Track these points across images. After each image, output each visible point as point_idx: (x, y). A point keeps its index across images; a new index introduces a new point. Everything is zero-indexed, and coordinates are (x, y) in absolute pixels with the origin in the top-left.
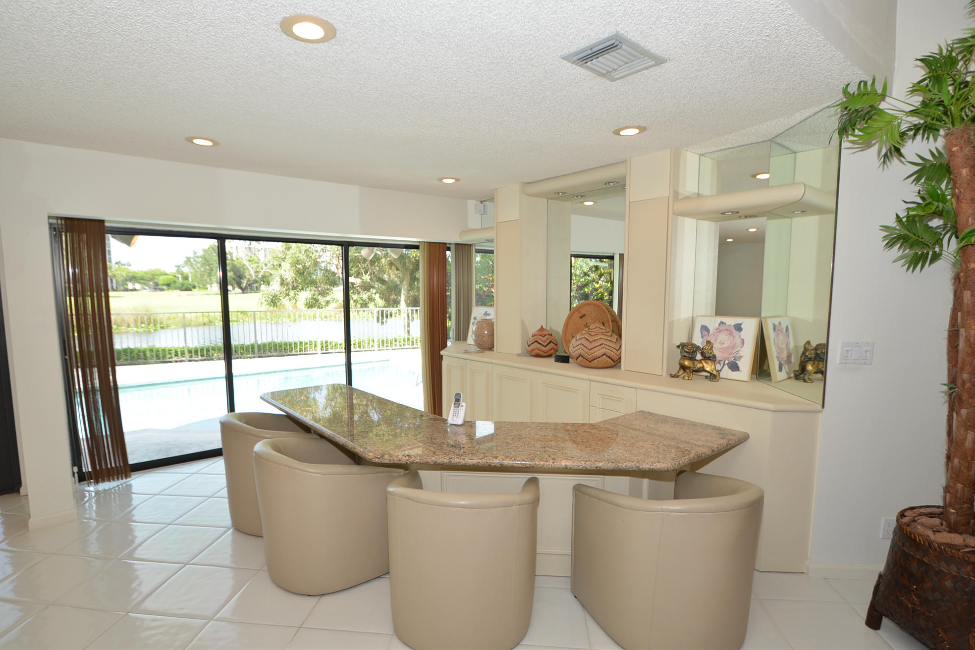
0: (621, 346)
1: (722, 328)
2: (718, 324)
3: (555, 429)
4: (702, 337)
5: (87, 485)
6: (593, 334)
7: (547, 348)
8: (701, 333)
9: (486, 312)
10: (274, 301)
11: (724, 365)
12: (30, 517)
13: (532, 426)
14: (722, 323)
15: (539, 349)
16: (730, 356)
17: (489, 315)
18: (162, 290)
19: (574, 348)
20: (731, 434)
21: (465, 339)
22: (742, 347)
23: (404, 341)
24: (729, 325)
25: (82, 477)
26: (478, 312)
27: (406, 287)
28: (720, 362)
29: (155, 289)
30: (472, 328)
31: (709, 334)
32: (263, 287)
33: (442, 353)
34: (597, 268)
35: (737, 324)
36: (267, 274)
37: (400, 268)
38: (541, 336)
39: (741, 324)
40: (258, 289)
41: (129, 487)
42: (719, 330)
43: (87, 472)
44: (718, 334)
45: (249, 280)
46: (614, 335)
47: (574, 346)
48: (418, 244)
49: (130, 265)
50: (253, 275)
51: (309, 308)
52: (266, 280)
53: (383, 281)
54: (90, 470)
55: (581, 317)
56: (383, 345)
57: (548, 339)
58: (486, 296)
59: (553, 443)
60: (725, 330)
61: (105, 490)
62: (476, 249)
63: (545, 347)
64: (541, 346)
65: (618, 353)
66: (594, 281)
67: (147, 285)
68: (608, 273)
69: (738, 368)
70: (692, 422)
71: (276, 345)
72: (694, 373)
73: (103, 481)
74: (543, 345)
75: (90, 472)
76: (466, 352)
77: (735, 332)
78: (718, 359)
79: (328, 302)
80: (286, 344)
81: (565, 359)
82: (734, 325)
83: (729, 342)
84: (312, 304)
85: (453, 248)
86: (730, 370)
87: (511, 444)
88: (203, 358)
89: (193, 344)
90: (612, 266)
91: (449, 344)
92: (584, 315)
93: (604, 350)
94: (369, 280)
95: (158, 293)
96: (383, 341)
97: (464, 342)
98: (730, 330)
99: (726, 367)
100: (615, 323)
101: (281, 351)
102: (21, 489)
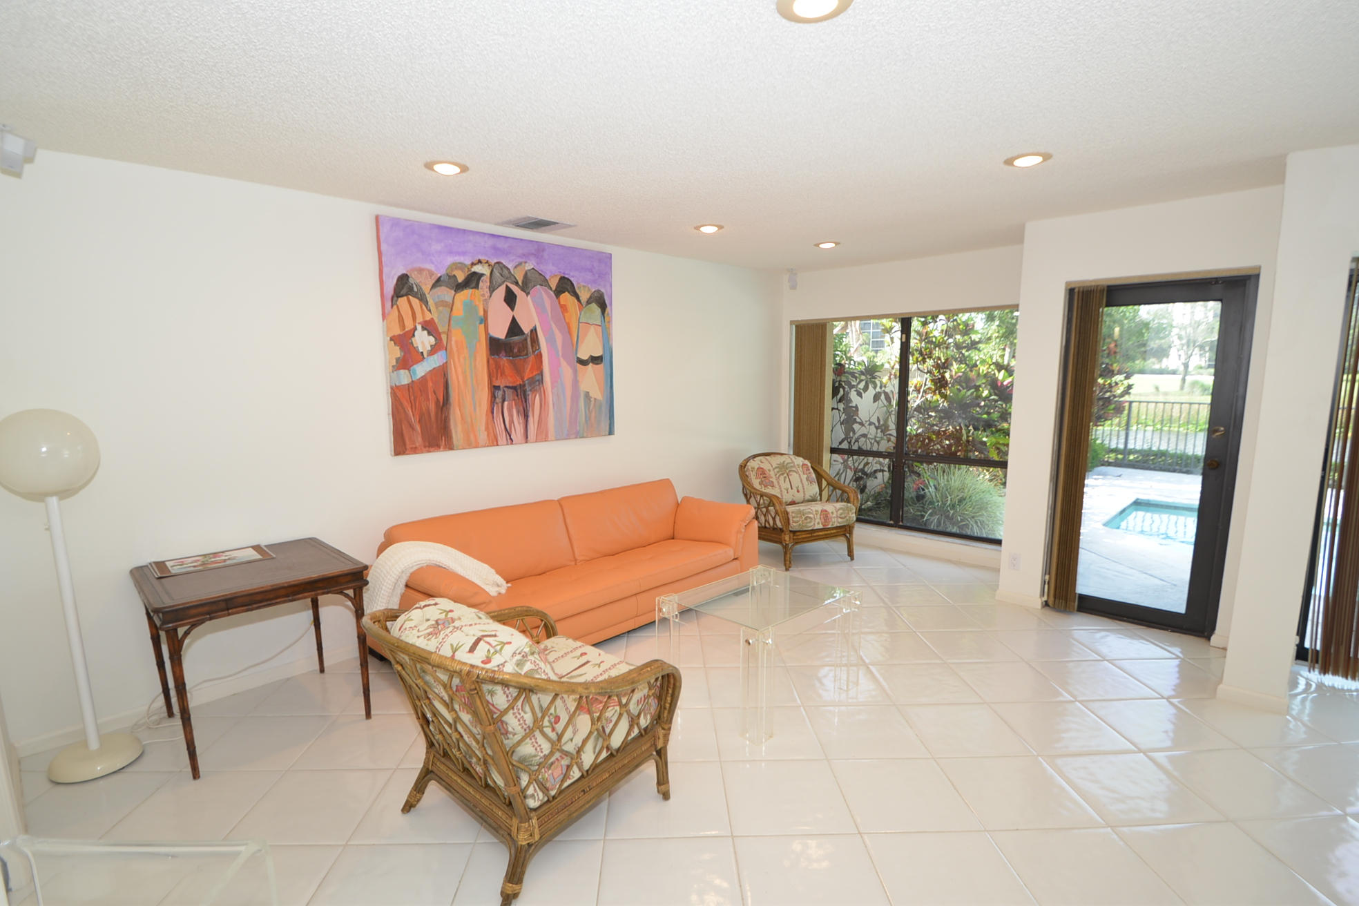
5: (1307, 669)
12: (1220, 681)
25: (1302, 654)
43: (1312, 650)
54: (1318, 647)
61: (1333, 687)
73: (1335, 673)
75: (1317, 651)
102: (1213, 638)
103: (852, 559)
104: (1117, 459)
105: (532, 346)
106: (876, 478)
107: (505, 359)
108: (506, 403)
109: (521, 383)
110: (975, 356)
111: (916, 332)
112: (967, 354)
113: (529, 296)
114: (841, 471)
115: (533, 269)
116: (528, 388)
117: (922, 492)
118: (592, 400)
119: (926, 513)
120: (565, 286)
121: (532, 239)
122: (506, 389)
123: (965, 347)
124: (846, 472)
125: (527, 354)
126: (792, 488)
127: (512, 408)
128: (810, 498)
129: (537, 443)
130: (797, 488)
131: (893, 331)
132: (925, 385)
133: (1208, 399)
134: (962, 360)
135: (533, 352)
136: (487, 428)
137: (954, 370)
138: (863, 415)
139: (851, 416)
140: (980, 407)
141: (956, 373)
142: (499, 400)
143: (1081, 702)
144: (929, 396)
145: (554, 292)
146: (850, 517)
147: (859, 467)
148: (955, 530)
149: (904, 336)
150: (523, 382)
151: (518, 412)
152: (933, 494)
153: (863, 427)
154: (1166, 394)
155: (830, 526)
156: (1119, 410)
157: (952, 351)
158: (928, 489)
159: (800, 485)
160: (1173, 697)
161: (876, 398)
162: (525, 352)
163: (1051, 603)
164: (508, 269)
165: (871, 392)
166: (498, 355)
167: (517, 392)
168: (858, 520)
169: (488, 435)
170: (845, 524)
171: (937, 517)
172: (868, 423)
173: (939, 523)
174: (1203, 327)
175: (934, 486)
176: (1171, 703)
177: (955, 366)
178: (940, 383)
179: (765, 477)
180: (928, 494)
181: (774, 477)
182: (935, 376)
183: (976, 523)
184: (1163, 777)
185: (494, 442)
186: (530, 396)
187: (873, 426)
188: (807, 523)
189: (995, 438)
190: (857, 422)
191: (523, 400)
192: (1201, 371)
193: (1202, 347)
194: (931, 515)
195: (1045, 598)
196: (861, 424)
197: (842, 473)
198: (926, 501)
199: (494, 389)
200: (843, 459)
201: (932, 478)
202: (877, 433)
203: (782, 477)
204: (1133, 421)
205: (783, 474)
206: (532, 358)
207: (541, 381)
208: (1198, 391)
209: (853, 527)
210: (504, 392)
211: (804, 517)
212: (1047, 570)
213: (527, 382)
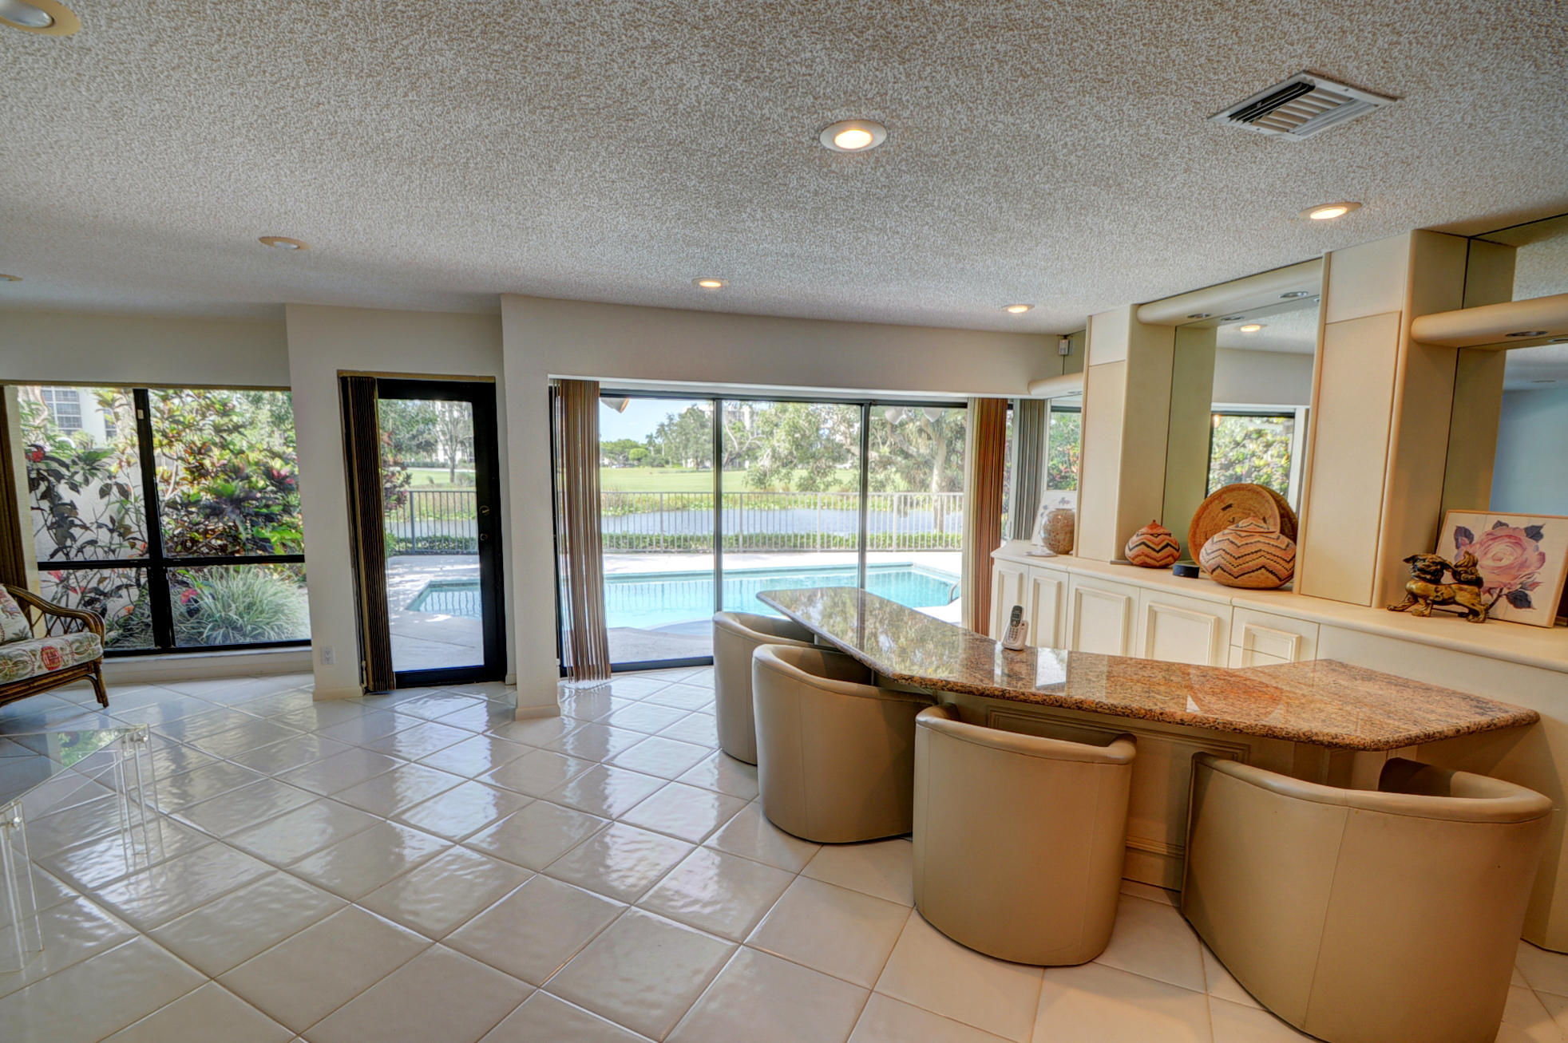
0: (1294, 557)
1: (1499, 532)
2: (1491, 526)
3: (1168, 670)
4: (1458, 547)
5: (568, 680)
6: (1244, 534)
7: (1160, 554)
8: (1457, 540)
9: (1063, 499)
10: (761, 480)
11: (1499, 596)
13: (1129, 662)
14: (1500, 524)
15: (1147, 556)
16: (1512, 582)
17: (1068, 502)
18: (632, 466)
19: (1208, 554)
20: (1500, 709)
21: (1028, 537)
22: (1539, 568)
23: (935, 539)
24: (1515, 529)
25: (563, 671)
26: (1051, 500)
27: (940, 463)
28: (1492, 591)
30: (1042, 521)
31: (1471, 542)
32: (747, 464)
33: (993, 554)
34: (1260, 433)
35: (1533, 526)
36: (753, 446)
37: (933, 437)
38: (1152, 535)
39: (1541, 527)
40: (741, 466)
41: (610, 688)
42: (1492, 537)
43: (568, 666)
44: (1490, 542)
45: (731, 453)
46: (1282, 537)
47: (1209, 551)
48: (965, 401)
50: (737, 447)
51: (803, 490)
52: (752, 453)
53: (907, 456)
54: (572, 665)
55: (1224, 509)
56: (904, 545)
57: (1163, 541)
58: (1062, 478)
59: (1162, 688)
60: (1506, 536)
61: (584, 689)
62: (1052, 407)
63: (1158, 552)
64: (1151, 550)
65: (1288, 566)
66: (1253, 455)
67: (616, 460)
68: (1282, 442)
69: (1530, 602)
70: (1423, 684)
71: (765, 537)
72: (1435, 606)
73: (584, 678)
74: (1154, 550)
76: (1030, 555)
77: (1529, 543)
78: (1486, 585)
79: (828, 485)
80: (777, 537)
81: (1192, 573)
82: (1526, 529)
83: (1512, 558)
84: (807, 486)
85: (1017, 406)
86: (1511, 606)
87: (1094, 682)
88: (681, 550)
89: (671, 532)
90: (1290, 430)
91: (1003, 543)
92: (1230, 506)
93: (1262, 561)
94: (887, 454)
95: (628, 470)
96: (905, 538)
97: (1027, 542)
98: (1516, 538)
99: (1503, 600)
100: (1286, 519)
101: (770, 546)
102: (507, 677)
103: (106, 705)
104: (407, 547)
106: (121, 596)
110: (238, 441)
111: (155, 408)
112: (229, 438)
114: (59, 595)
117: (196, 605)
119: (205, 628)
123: (225, 431)
124: (68, 596)
128: (14, 636)
131: (117, 404)
132: (177, 474)
133: (474, 489)
134: (224, 446)
137: (215, 457)
138: (85, 514)
139: (63, 519)
140: (257, 499)
141: (219, 460)
143: (415, 762)
144: (185, 488)
146: (93, 650)
147: (90, 586)
148: (248, 640)
149: (141, 412)
152: (213, 606)
153: (89, 532)
154: (440, 485)
155: (61, 668)
156: (400, 501)
157: (208, 433)
158: (202, 599)
160: (486, 731)
161: (104, 492)
163: (371, 688)
165: (96, 484)
168: (107, 655)
170: (86, 660)
171: (222, 631)
172: (95, 525)
173: (225, 636)
174: (461, 425)
175: (211, 594)
176: (486, 736)
177: (216, 452)
178: (198, 472)
180: (205, 606)
182: (189, 463)
183: (273, 629)
184: (489, 790)
187: (104, 530)
188: (18, 670)
189: (279, 533)
190: (77, 526)
192: (466, 465)
193: (462, 443)
194: (212, 629)
195: (365, 685)
196: (84, 527)
197: (61, 597)
198: (203, 615)
200: (59, 578)
201: (206, 585)
202: (112, 538)
204: (416, 513)
208: (465, 483)
209: (100, 663)
211: (13, 662)
212: (363, 657)
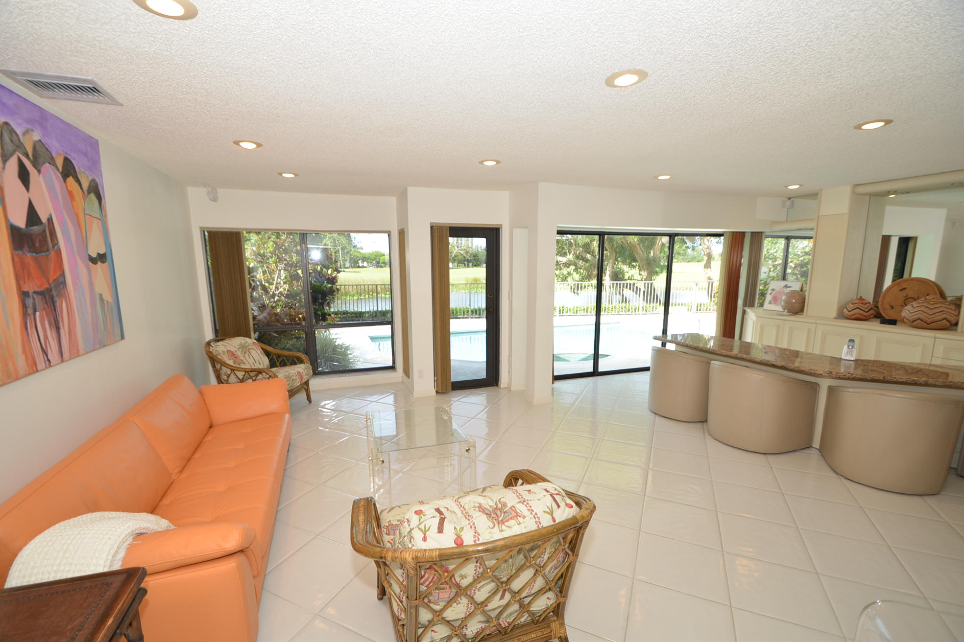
0: (959, 314)
6: (932, 303)
7: (868, 313)
9: (784, 285)
15: (859, 314)
17: (791, 287)
26: (777, 285)
29: (378, 267)
38: (862, 304)
47: (908, 312)
48: (723, 233)
49: (362, 249)
55: (901, 290)
57: (869, 307)
62: (773, 236)
64: (862, 312)
65: (957, 318)
74: (864, 311)
81: (892, 322)
85: (749, 235)
92: (905, 289)
93: (944, 316)
95: (380, 269)
103: (310, 402)
105: (52, 240)
107: (29, 255)
108: (38, 314)
109: (48, 286)
113: (41, 175)
115: (40, 141)
116: (54, 293)
118: (105, 302)
120: (68, 171)
121: (36, 103)
122: (35, 296)
125: (48, 250)
126: (256, 362)
127: (44, 320)
129: (72, 360)
130: (259, 361)
135: (53, 247)
136: (24, 351)
142: (30, 311)
145: (61, 173)
150: (50, 285)
151: (50, 324)
155: (302, 383)
159: (260, 359)
162: (46, 247)
163: (439, 391)
164: (17, 135)
166: (22, 250)
167: (45, 298)
169: (27, 360)
179: (235, 357)
181: (241, 356)
185: (33, 369)
186: (58, 303)
188: (293, 383)
191: (52, 308)
195: (436, 389)
199: (24, 295)
203: (246, 355)
205: (246, 353)
206: (52, 253)
207: (64, 283)
209: (309, 381)
210: (34, 299)
211: (291, 380)
212: (435, 374)
213: (52, 285)
